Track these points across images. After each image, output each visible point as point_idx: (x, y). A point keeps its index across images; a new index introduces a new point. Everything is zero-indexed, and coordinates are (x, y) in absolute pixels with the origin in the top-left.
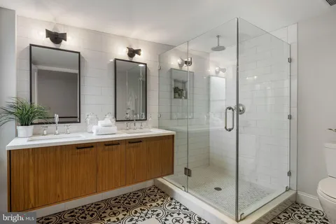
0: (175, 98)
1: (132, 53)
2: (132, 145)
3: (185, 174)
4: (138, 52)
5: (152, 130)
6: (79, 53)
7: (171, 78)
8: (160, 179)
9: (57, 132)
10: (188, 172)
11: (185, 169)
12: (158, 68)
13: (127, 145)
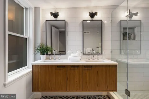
0: (124, 40)
1: (92, 15)
2: (87, 68)
3: (126, 93)
4: (96, 14)
5: (104, 60)
6: (65, 20)
7: (121, 26)
8: (111, 93)
9: (55, 58)
10: (128, 93)
11: (126, 90)
12: (110, 21)
13: (84, 68)
